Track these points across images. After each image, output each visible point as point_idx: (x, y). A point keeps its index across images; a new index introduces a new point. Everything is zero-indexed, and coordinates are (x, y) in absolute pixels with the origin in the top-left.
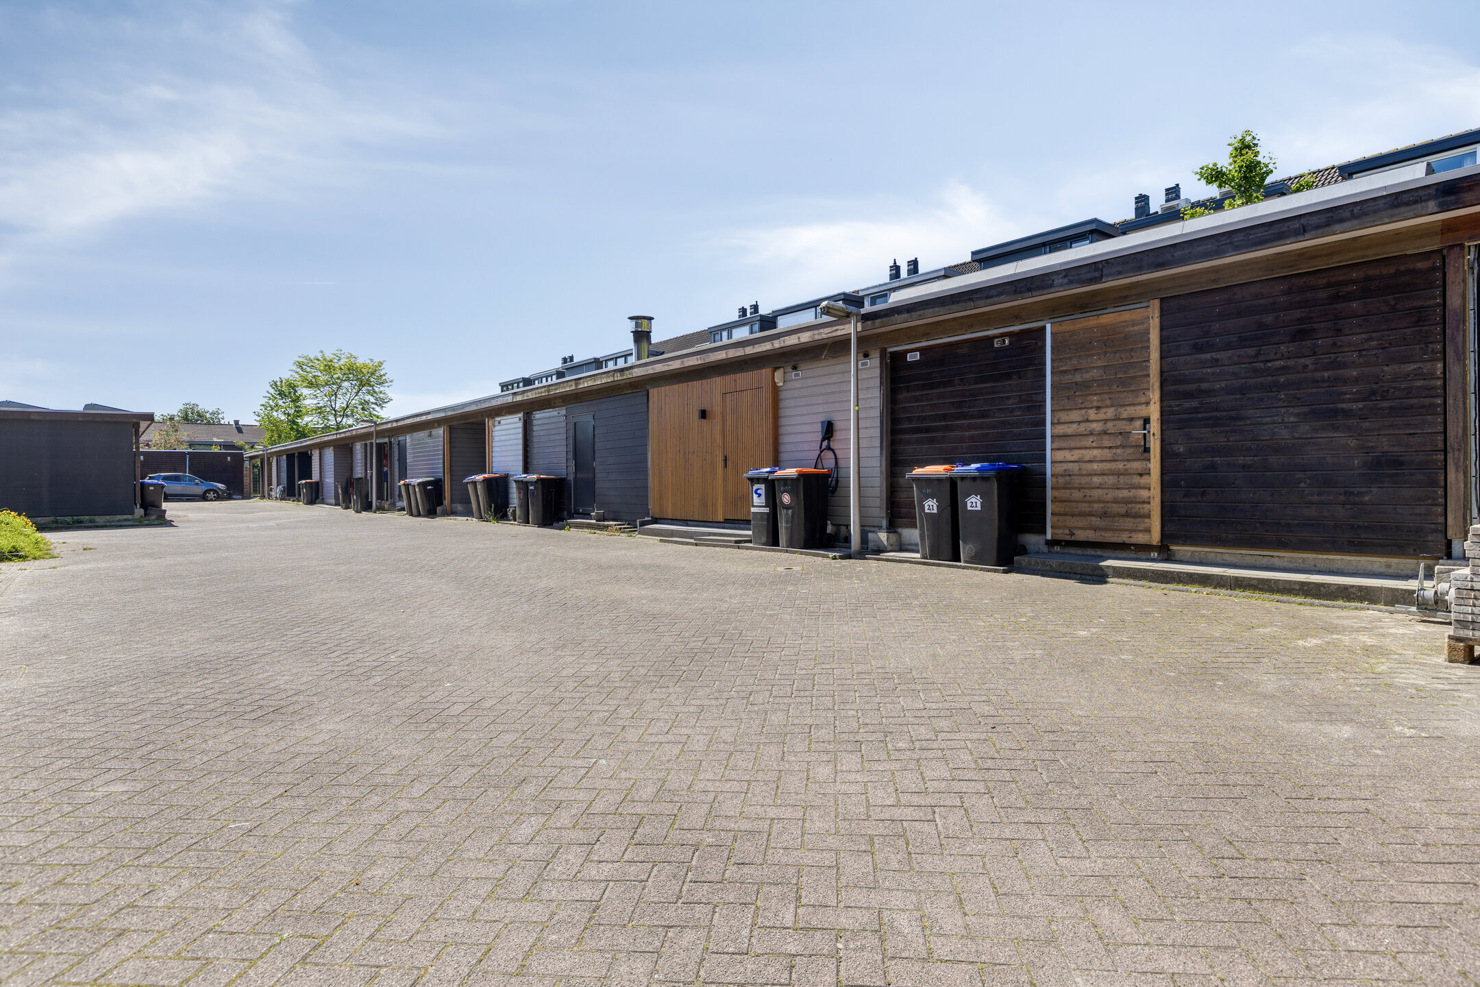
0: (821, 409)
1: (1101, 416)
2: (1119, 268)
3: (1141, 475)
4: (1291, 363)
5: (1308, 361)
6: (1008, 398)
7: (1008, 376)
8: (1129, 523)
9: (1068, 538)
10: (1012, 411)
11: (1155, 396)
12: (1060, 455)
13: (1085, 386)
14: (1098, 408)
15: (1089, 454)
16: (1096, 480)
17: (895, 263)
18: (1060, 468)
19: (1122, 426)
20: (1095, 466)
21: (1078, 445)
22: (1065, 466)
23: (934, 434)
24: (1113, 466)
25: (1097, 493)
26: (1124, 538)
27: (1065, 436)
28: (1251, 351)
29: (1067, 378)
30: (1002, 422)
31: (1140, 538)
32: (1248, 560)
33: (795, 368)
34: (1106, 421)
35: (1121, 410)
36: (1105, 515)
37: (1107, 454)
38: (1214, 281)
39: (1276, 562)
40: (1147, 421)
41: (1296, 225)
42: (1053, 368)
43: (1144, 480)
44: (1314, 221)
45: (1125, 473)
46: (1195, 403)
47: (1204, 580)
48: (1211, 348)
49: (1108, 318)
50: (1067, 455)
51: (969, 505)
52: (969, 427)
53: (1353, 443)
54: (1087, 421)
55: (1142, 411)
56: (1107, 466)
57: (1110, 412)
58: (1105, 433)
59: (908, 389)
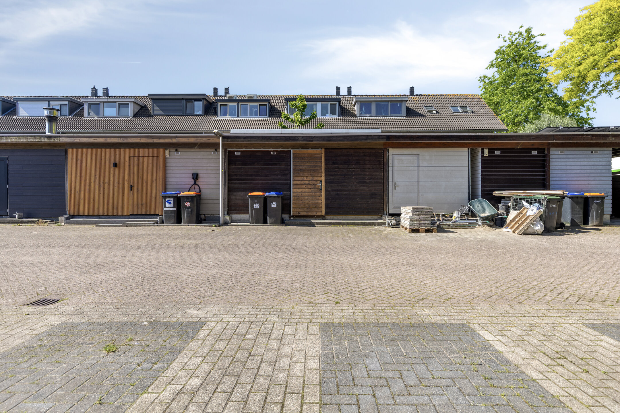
0: (191, 168)
1: (308, 179)
2: (318, 139)
3: (319, 196)
4: (355, 170)
5: (359, 170)
6: (276, 171)
7: (276, 164)
8: (316, 210)
9: (298, 215)
10: (277, 175)
11: (323, 175)
12: (295, 190)
13: (302, 170)
14: (307, 177)
15: (304, 190)
16: (306, 198)
17: (94, 87)
18: (295, 194)
19: (314, 182)
20: (306, 194)
21: (301, 187)
22: (297, 193)
23: (247, 181)
24: (311, 194)
25: (307, 202)
26: (314, 214)
27: (297, 184)
28: (347, 166)
29: (297, 167)
30: (274, 179)
31: (319, 214)
32: (344, 218)
33: (177, 150)
34: (309, 181)
35: (314, 178)
36: (309, 208)
37: (310, 190)
38: (338, 146)
39: (350, 218)
40: (321, 181)
41: (360, 138)
42: (293, 164)
43: (320, 198)
44: (364, 138)
45: (315, 196)
46: (333, 178)
47: (340, 224)
48: (337, 163)
49: (310, 151)
50: (298, 190)
51: (272, 205)
52: (261, 180)
53: (367, 189)
54: (304, 180)
55: (320, 179)
56: (310, 194)
57: (311, 178)
58: (309, 184)
59: (235, 165)
